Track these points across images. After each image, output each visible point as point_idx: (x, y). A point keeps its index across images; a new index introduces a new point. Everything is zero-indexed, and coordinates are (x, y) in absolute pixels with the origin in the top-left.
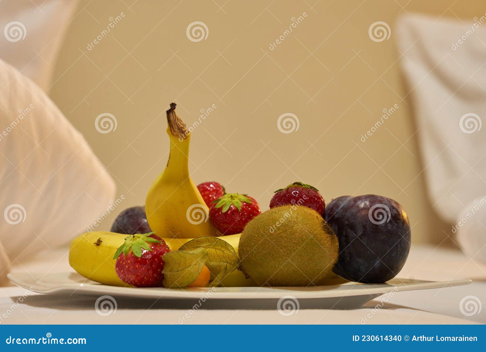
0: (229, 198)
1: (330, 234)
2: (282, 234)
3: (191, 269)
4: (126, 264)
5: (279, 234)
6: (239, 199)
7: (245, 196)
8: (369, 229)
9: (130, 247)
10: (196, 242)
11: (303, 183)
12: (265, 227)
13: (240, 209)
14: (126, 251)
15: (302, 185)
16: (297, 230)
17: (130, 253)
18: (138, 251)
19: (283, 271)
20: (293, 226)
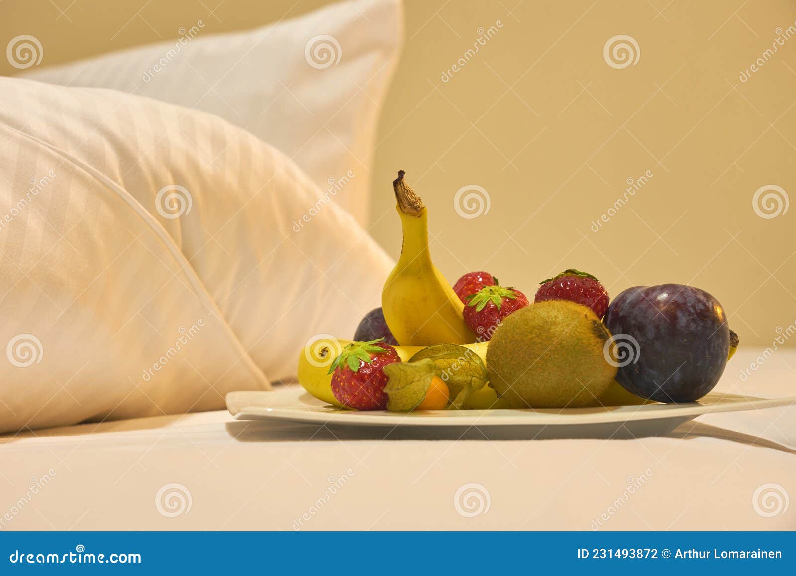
0: (488, 292)
1: (601, 338)
2: (536, 339)
3: (415, 387)
4: (341, 381)
5: (531, 339)
6: (499, 294)
7: (510, 289)
8: (663, 330)
9: (346, 359)
10: (431, 351)
11: (579, 270)
12: (514, 331)
13: (499, 307)
14: (340, 364)
15: (577, 274)
16: (555, 333)
17: (346, 366)
18: (355, 364)
19: (538, 387)
20: (550, 329)
